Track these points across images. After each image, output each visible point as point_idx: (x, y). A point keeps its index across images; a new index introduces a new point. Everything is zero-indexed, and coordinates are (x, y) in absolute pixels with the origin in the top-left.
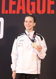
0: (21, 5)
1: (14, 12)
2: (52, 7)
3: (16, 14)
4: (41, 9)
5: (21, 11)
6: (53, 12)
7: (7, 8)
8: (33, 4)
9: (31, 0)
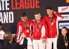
0: (22, 4)
1: (18, 8)
2: (38, 4)
3: (19, 9)
4: (32, 6)
5: (22, 7)
6: (39, 7)
7: (14, 6)
8: (28, 3)
9: (27, 2)
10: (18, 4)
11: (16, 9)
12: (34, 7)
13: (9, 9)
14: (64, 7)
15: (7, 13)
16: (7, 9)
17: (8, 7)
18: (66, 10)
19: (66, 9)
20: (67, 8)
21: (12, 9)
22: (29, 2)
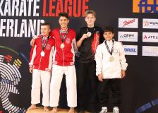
0: (60, 9)
1: (53, 15)
3: (55, 17)
4: (77, 13)
7: (47, 11)
8: (70, 8)
9: (68, 5)
10: (54, 7)
11: (50, 15)
12: (79, 15)
13: (38, 15)
14: (128, 20)
15: (35, 21)
16: (35, 14)
17: (37, 11)
18: (130, 24)
19: (131, 22)
20: (134, 21)
21: (44, 15)
22: (72, 6)
